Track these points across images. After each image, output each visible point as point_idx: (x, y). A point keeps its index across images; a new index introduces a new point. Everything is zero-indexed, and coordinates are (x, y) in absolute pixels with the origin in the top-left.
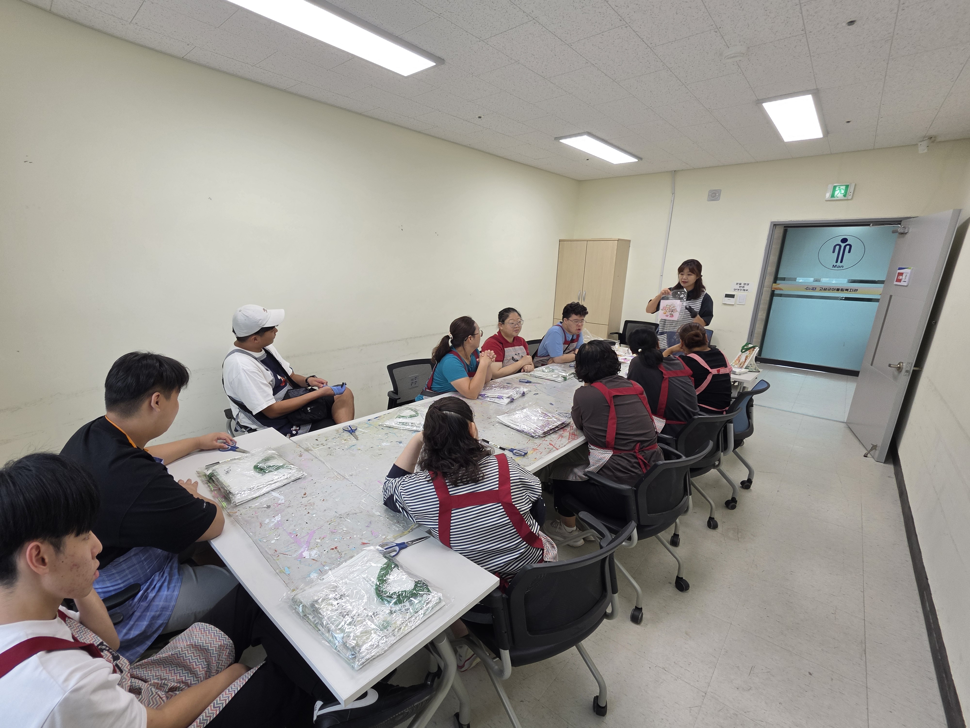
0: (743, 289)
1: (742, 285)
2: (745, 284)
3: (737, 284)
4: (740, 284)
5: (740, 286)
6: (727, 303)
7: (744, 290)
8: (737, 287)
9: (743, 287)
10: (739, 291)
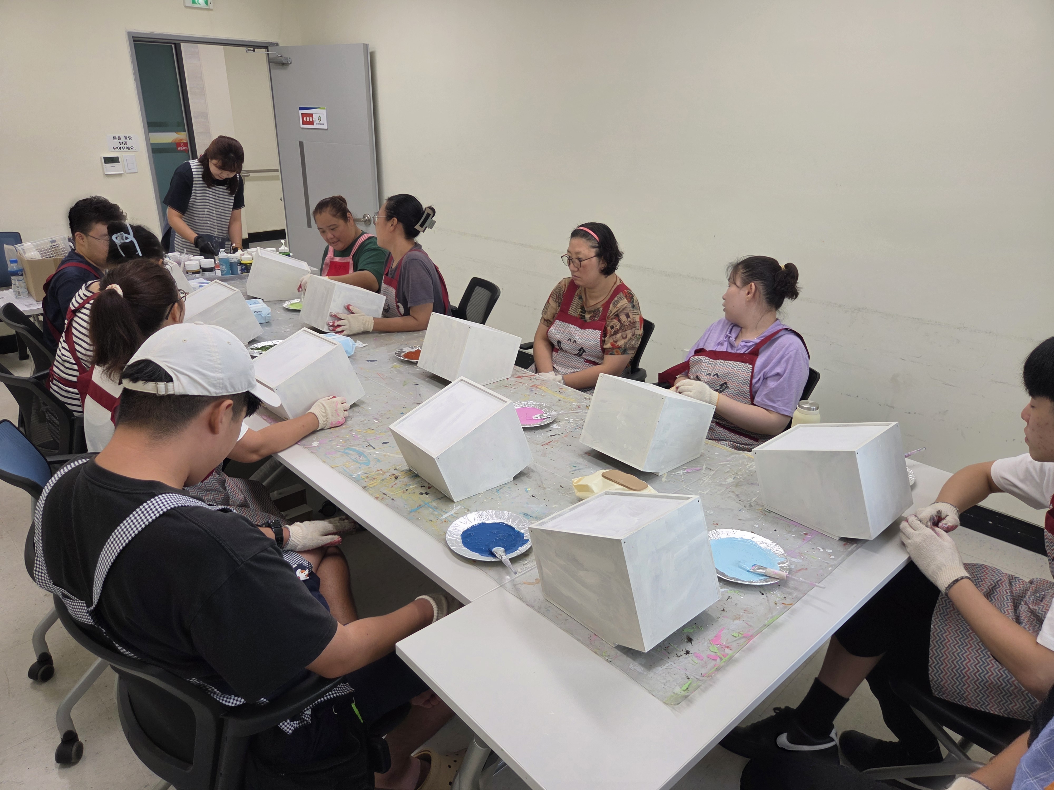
0: (125, 146)
1: (123, 140)
2: (126, 138)
3: (114, 138)
4: (119, 138)
5: (120, 141)
6: (112, 173)
7: (128, 148)
8: (116, 143)
9: (126, 143)
10: (122, 150)
